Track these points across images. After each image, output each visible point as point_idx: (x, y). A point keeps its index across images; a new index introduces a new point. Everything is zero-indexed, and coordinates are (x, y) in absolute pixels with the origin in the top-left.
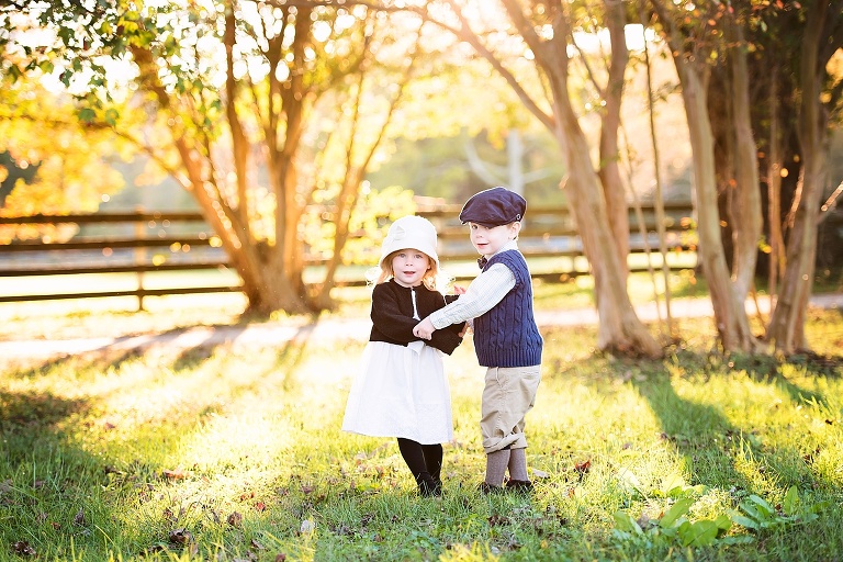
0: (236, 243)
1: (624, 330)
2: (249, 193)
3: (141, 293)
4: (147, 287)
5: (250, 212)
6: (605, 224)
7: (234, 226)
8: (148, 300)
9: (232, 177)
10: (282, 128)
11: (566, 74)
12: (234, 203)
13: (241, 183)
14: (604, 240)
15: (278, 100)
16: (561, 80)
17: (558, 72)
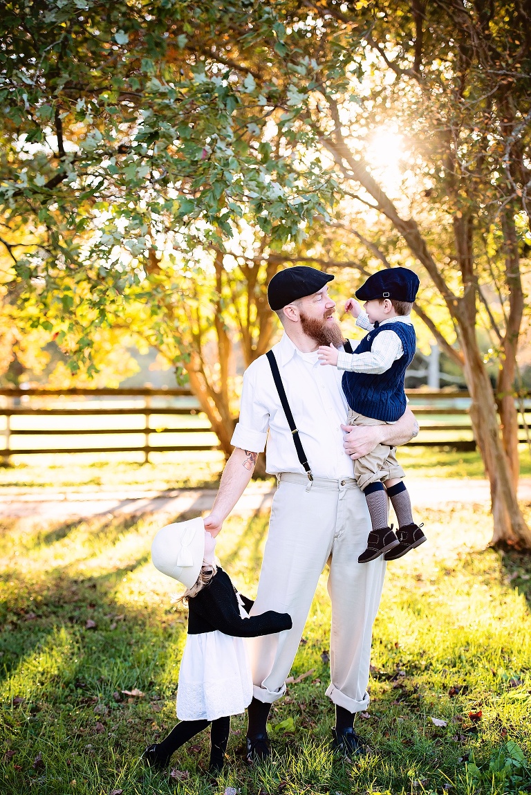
0: (219, 418)
1: (513, 529)
2: (230, 381)
3: (147, 449)
4: (152, 445)
5: (230, 394)
6: (501, 446)
7: (217, 405)
8: (152, 455)
9: (218, 367)
10: (255, 332)
11: (473, 323)
12: (217, 389)
13: (224, 372)
14: (499, 458)
15: (254, 309)
16: (470, 330)
17: (467, 324)
